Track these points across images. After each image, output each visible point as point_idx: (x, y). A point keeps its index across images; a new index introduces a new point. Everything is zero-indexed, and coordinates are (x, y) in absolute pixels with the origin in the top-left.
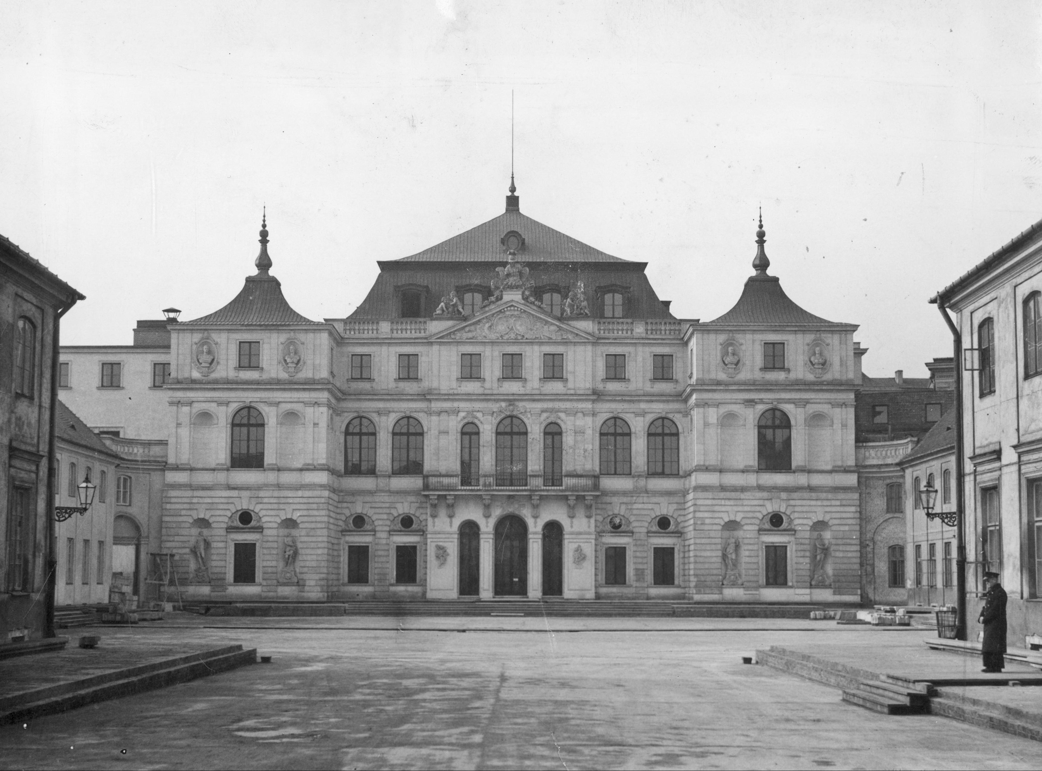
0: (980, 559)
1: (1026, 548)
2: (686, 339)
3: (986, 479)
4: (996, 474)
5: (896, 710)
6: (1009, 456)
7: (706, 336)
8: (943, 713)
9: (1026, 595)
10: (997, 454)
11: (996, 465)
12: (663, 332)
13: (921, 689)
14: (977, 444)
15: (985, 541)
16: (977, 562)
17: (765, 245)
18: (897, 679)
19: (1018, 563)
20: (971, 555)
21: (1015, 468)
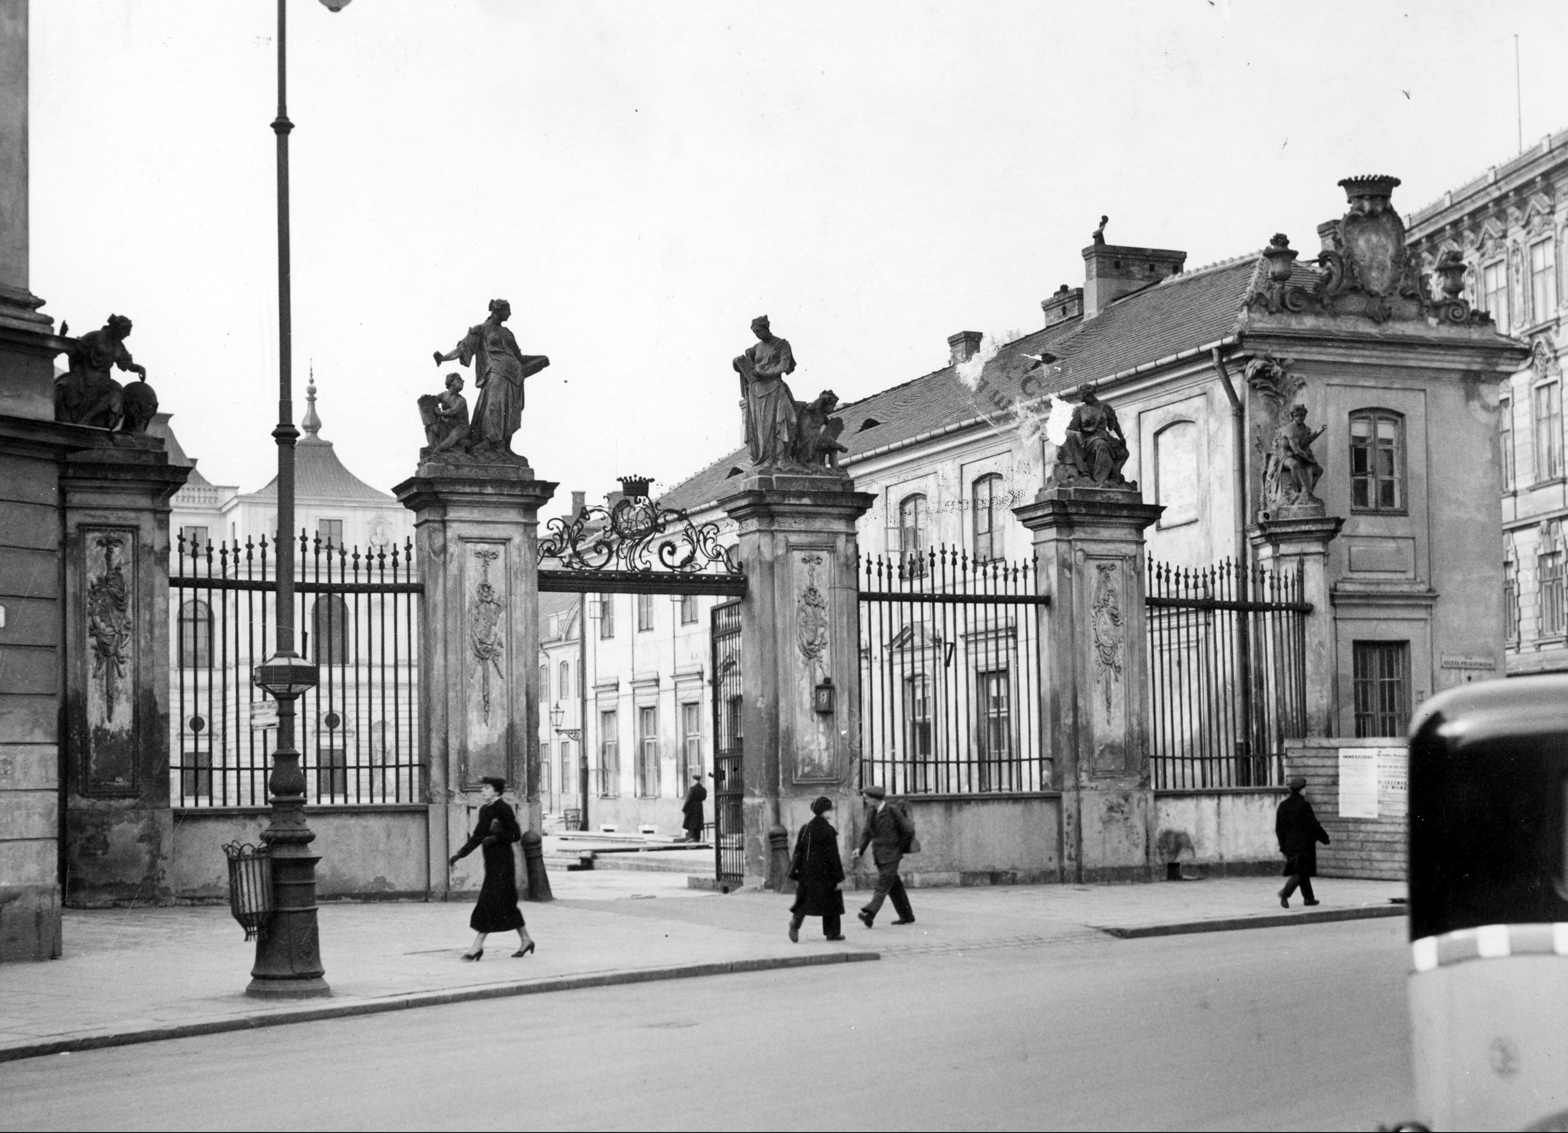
0: (601, 766)
1: (638, 759)
2: (224, 510)
3: (607, 705)
4: (615, 702)
5: (572, 868)
6: (625, 688)
7: (253, 509)
8: (604, 867)
9: (639, 794)
10: (616, 686)
11: (615, 694)
12: (197, 500)
13: (587, 855)
14: (598, 676)
15: (604, 753)
16: (597, 770)
17: (316, 402)
18: (566, 851)
19: (632, 770)
20: (592, 764)
21: (631, 698)
